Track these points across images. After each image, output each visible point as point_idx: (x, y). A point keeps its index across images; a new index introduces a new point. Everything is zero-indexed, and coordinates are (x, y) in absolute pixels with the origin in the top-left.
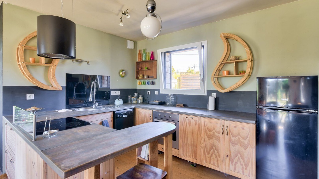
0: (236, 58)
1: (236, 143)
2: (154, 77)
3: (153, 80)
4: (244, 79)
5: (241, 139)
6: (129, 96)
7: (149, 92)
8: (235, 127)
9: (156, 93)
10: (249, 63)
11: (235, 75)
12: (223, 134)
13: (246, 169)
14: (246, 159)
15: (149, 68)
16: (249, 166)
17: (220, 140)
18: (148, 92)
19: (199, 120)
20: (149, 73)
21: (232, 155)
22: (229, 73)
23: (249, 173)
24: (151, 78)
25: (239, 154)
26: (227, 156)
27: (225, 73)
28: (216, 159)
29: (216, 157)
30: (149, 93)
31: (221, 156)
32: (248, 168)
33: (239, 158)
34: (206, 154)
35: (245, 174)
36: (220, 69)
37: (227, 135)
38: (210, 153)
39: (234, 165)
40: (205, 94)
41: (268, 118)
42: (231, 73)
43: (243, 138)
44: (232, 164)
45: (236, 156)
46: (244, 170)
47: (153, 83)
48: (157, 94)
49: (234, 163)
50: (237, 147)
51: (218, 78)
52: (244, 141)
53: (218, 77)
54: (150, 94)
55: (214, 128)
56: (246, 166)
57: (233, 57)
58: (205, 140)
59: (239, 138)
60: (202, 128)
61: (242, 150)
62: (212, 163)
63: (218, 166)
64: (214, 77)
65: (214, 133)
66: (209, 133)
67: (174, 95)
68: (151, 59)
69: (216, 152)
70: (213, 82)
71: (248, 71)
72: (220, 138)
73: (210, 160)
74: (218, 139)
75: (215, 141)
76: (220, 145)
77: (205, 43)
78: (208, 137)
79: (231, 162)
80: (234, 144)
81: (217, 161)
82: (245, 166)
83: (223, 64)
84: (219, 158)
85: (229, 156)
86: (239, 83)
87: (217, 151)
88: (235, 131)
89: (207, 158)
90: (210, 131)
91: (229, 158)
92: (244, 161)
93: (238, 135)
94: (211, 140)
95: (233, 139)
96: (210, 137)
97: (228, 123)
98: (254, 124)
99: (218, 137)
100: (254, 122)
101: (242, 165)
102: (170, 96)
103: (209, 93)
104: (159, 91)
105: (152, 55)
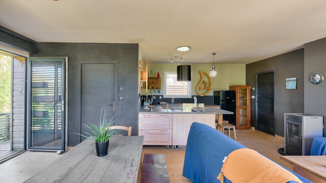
3: (159, 90)
7: (155, 97)
9: (161, 98)
10: (212, 85)
15: (156, 82)
20: (155, 85)
24: (158, 88)
27: (202, 88)
40: (191, 97)
54: (155, 98)
57: (205, 82)
67: (174, 98)
71: (211, 88)
102: (173, 99)
103: (193, 96)
104: (162, 96)
105: (158, 75)
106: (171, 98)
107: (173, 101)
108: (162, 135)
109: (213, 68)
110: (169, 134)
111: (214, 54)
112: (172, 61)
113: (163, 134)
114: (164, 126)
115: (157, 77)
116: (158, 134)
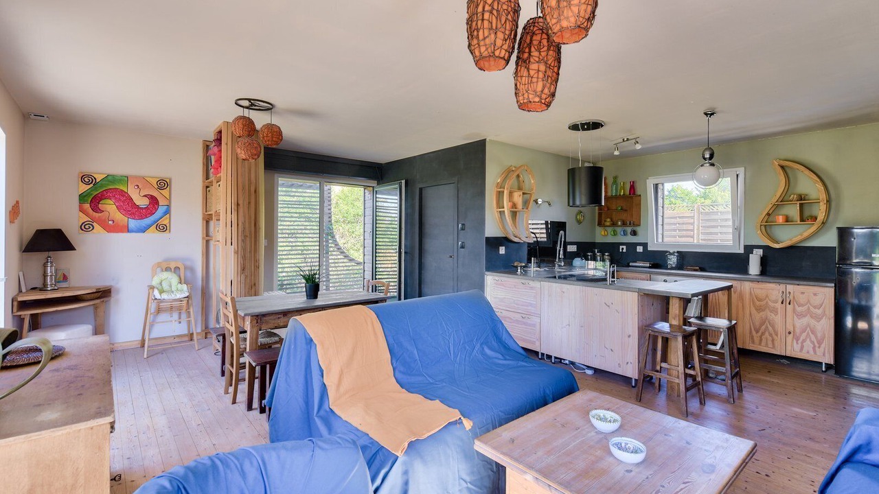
0: (801, 198)
1: (804, 314)
2: (635, 223)
3: (635, 228)
4: (813, 228)
5: (812, 309)
6: (589, 254)
7: (625, 247)
8: (803, 293)
9: (640, 249)
10: (823, 207)
11: (799, 222)
12: (782, 303)
13: (819, 347)
14: (819, 335)
15: (625, 208)
16: (824, 343)
17: (777, 312)
18: (621, 247)
19: (741, 286)
20: (624, 216)
21: (798, 331)
22: (788, 220)
23: (824, 352)
24: (630, 224)
25: (808, 329)
26: (790, 333)
27: (780, 219)
28: (770, 338)
29: (771, 335)
30: (623, 249)
31: (779, 333)
32: (823, 346)
33: (808, 333)
34: (754, 333)
35: (818, 354)
36: (770, 212)
37: (789, 304)
38: (761, 332)
39: (800, 345)
40: (742, 251)
41: (856, 301)
42: (790, 219)
43: (815, 307)
44: (797, 343)
45: (804, 331)
46: (817, 349)
47: (634, 233)
48: (641, 251)
49: (800, 341)
50: (805, 320)
51: (765, 226)
52: (816, 310)
53: (767, 225)
54: (625, 250)
55: (767, 296)
56: (820, 343)
57: (795, 196)
58: (752, 313)
59: (809, 308)
60: (747, 296)
61: (813, 322)
62: (763, 344)
63: (774, 347)
64: (761, 225)
65: (767, 302)
66: (758, 303)
67: (678, 252)
68: (630, 194)
69: (770, 328)
70: (759, 232)
71: (821, 217)
72: (777, 309)
73: (761, 340)
74: (775, 311)
75: (769, 313)
76: (778, 319)
77: (741, 171)
78: (756, 309)
79: (795, 341)
80: (800, 316)
81: (773, 340)
82: (818, 344)
83: (778, 206)
84: (775, 337)
85: (792, 333)
86: (806, 234)
87: (773, 327)
88: (802, 299)
89: (755, 338)
90: (760, 300)
91: (791, 335)
92: (816, 337)
93: (807, 303)
94: (761, 314)
95: (799, 309)
96: (759, 309)
97: (790, 288)
98: (832, 287)
99: (774, 308)
100: (833, 285)
101: (812, 342)
102: (672, 254)
103: (749, 249)
104: (645, 245)
105: (633, 187)
106: (667, 252)
107: (673, 260)
108: (523, 326)
109: (705, 159)
110: (534, 325)
111: (710, 114)
112: (616, 153)
113: (525, 324)
114: (527, 306)
115: (627, 193)
116: (517, 322)
